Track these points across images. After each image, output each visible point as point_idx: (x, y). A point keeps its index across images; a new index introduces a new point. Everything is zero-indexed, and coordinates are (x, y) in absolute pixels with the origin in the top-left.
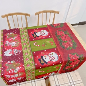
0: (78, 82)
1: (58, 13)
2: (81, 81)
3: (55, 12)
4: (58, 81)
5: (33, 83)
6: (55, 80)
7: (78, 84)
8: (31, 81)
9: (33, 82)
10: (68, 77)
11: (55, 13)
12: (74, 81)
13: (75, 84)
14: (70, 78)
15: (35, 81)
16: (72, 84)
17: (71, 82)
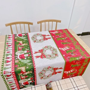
0: (82, 87)
1: (60, 22)
2: (86, 86)
4: (61, 86)
5: (33, 89)
6: (57, 86)
8: (30, 87)
10: (72, 82)
11: (57, 22)
12: (78, 86)
13: (79, 88)
14: (74, 83)
15: (35, 87)
16: (76, 88)
17: (75, 87)
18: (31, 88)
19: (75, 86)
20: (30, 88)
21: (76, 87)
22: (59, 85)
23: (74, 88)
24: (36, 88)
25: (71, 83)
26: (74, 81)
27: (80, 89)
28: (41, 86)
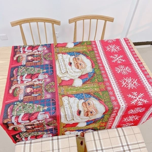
0: (137, 146)
1: (112, 20)
2: (143, 145)
3: (107, 19)
4: (100, 142)
5: (55, 142)
6: (95, 140)
7: (138, 150)
8: (51, 138)
9: (55, 139)
10: (120, 136)
11: (106, 21)
12: (129, 144)
13: (131, 148)
14: (123, 138)
15: (58, 139)
16: (126, 148)
18: (52, 140)
19: (125, 144)
20: (49, 140)
21: (125, 146)
22: (98, 139)
23: (123, 146)
24: (60, 140)
25: (118, 138)
26: (125, 136)
27: (133, 149)
28: (68, 137)
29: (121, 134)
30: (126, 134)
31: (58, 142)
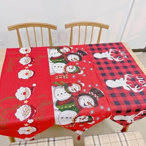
3: (102, 26)
5: (51, 143)
6: (95, 145)
8: (47, 140)
9: (51, 141)
10: (121, 142)
11: (101, 28)
14: (124, 143)
15: (54, 141)
20: (45, 141)
22: (98, 143)
24: (56, 142)
26: (126, 141)
28: (65, 139)
29: (123, 139)
30: (127, 139)
31: (54, 144)
